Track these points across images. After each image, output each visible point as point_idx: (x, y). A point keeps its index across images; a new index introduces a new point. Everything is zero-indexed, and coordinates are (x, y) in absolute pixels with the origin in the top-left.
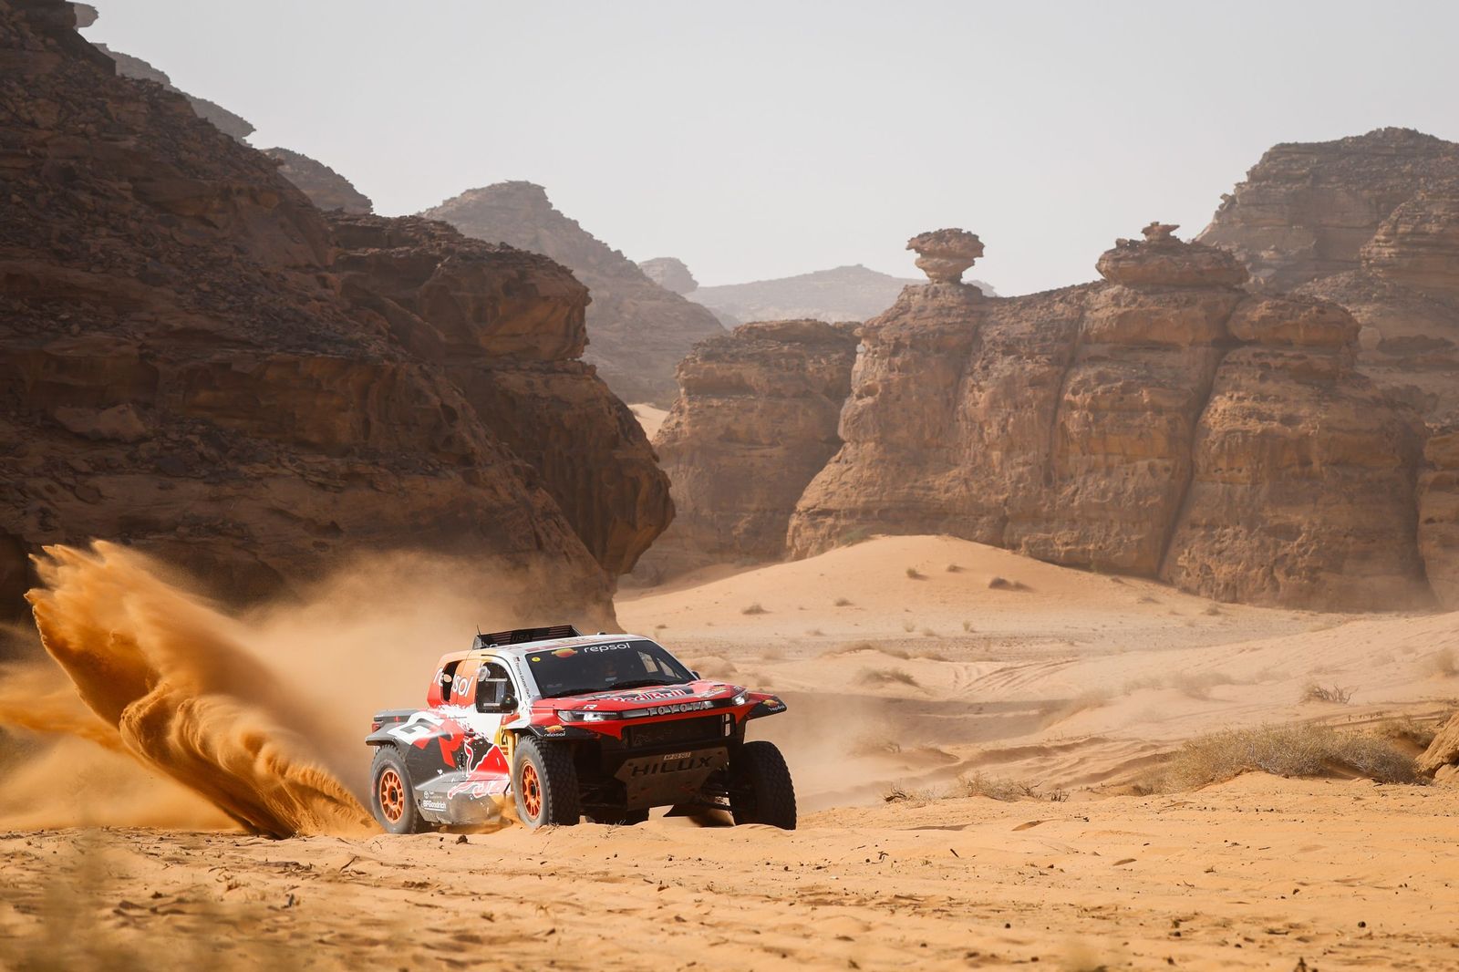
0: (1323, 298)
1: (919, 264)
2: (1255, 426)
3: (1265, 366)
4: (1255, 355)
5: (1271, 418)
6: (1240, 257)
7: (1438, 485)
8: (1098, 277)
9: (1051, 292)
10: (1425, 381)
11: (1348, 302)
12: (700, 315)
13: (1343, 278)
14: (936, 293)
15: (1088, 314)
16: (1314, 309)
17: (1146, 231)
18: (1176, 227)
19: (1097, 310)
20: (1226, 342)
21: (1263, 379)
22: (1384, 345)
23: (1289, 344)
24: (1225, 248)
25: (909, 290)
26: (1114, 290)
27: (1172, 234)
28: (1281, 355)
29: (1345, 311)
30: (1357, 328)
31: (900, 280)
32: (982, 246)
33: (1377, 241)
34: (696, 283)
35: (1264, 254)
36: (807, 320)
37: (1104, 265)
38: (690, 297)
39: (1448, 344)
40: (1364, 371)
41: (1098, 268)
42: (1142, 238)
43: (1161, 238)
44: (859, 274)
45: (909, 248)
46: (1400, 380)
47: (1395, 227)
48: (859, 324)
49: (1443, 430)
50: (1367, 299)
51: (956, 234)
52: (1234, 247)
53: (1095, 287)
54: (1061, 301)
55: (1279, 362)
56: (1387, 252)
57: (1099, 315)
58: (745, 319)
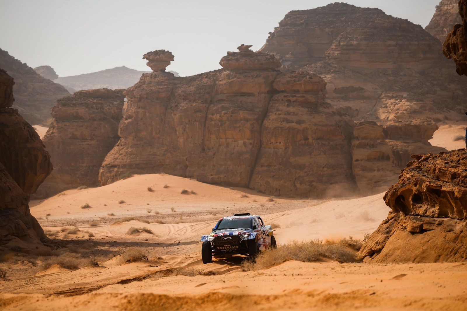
0: (311, 72)
1: (148, 64)
2: (286, 125)
3: (289, 101)
4: (285, 96)
5: (292, 122)
6: (277, 57)
7: (360, 146)
8: (220, 67)
9: (202, 74)
10: (354, 105)
11: (321, 74)
12: (59, 89)
13: (319, 64)
14: (155, 76)
15: (217, 82)
16: (308, 77)
17: (239, 48)
18: (251, 46)
19: (220, 81)
20: (273, 92)
21: (288, 106)
22: (336, 91)
23: (298, 91)
24: (271, 54)
25: (145, 75)
26: (227, 72)
27: (250, 49)
28: (295, 96)
29: (320, 77)
30: (325, 84)
31: (140, 72)
32: (173, 56)
33: (332, 49)
34: (57, 76)
35: (287, 56)
36: (104, 89)
37: (223, 63)
38: (55, 81)
39: (362, 89)
40: (328, 101)
41: (220, 63)
42: (237, 51)
43: (245, 50)
44: (124, 69)
45: (144, 58)
46: (343, 104)
47: (339, 43)
48: (124, 90)
49: (361, 124)
50: (329, 72)
51: (163, 52)
52: (275, 53)
53: (219, 71)
54: (206, 78)
55: (294, 99)
56: (336, 53)
57: (221, 83)
58: (78, 89)
